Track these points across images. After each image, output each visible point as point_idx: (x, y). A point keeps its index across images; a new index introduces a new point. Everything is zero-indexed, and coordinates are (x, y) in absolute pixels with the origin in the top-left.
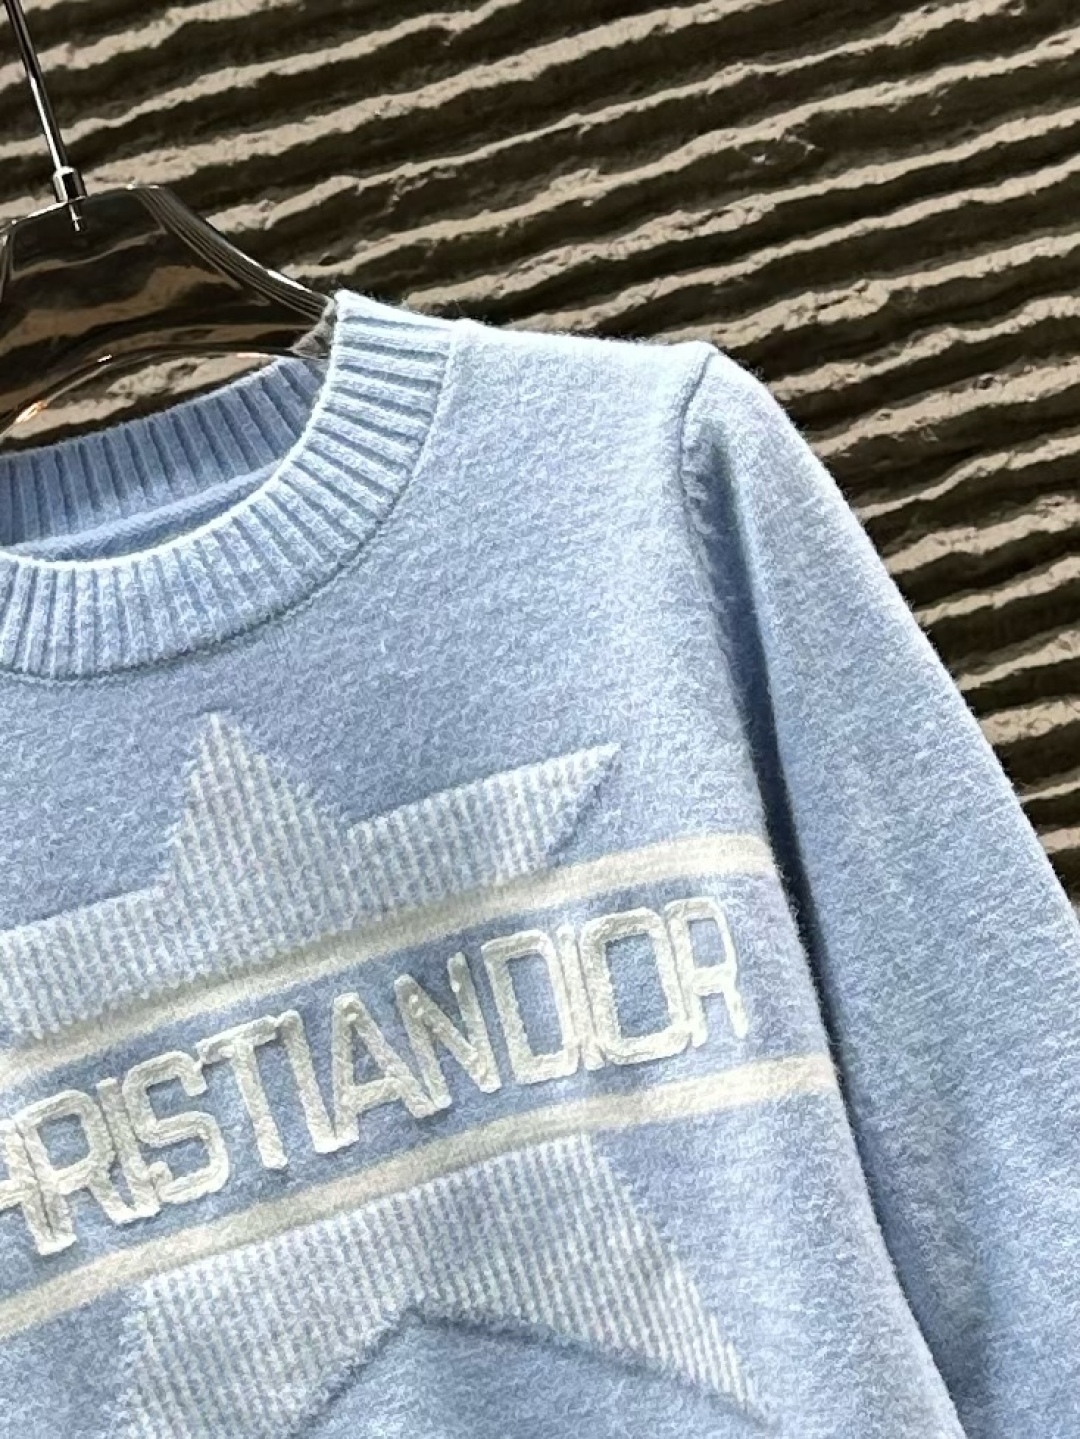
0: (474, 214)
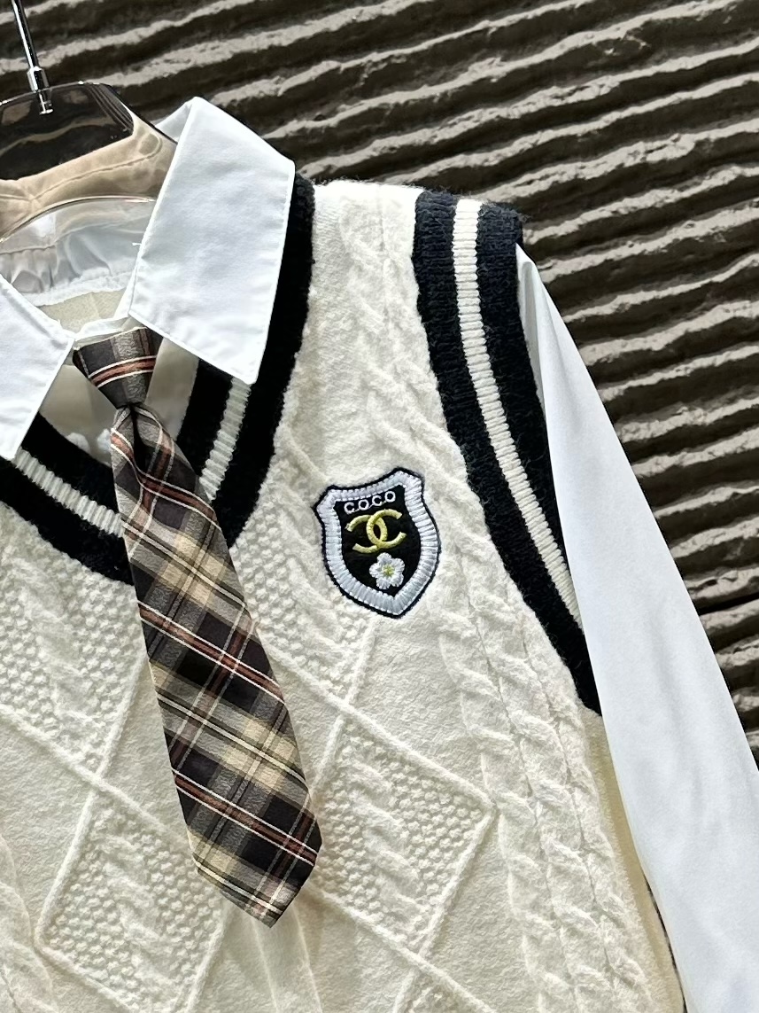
0: (417, 87)
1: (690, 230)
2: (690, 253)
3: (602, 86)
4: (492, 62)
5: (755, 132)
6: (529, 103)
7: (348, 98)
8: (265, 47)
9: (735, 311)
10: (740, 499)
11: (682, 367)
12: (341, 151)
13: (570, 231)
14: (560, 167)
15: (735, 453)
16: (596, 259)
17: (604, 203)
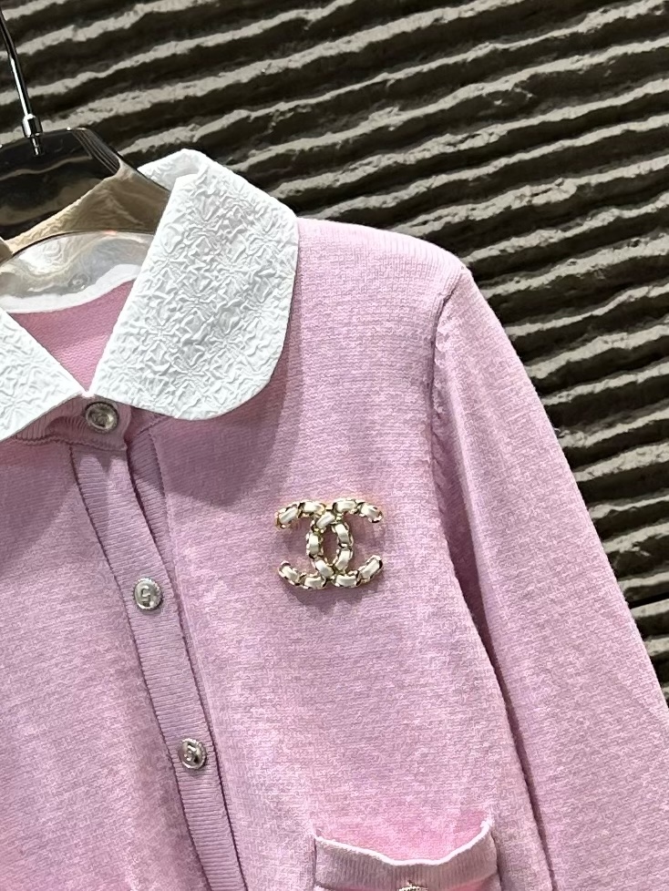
1: (572, 267)
2: (573, 288)
3: (491, 134)
4: (390, 112)
5: (633, 176)
6: (424, 150)
7: (259, 144)
8: (181, 97)
9: (613, 342)
10: (617, 516)
11: (564, 393)
14: (453, 209)
15: (612, 474)
17: (494, 242)
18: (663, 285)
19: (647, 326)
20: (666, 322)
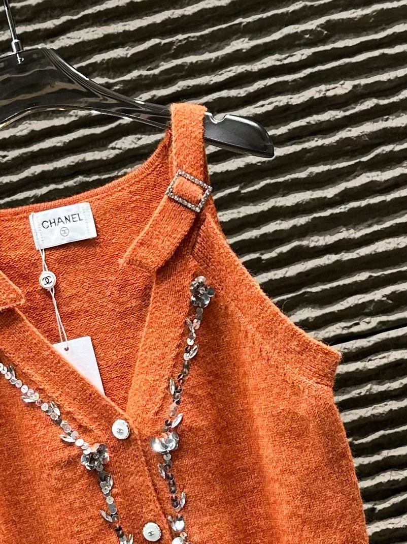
1: (349, 132)
2: (349, 145)
3: (302, 55)
4: (243, 41)
5: (386, 80)
6: (263, 63)
7: (165, 59)
8: (121, 31)
9: (372, 177)
10: (373, 279)
11: (343, 207)
12: (161, 87)
13: (284, 132)
14: (279, 98)
15: (371, 254)
16: (297, 148)
17: (302, 117)
18: (402, 144)
19: (392, 168)
20: (404, 165)
